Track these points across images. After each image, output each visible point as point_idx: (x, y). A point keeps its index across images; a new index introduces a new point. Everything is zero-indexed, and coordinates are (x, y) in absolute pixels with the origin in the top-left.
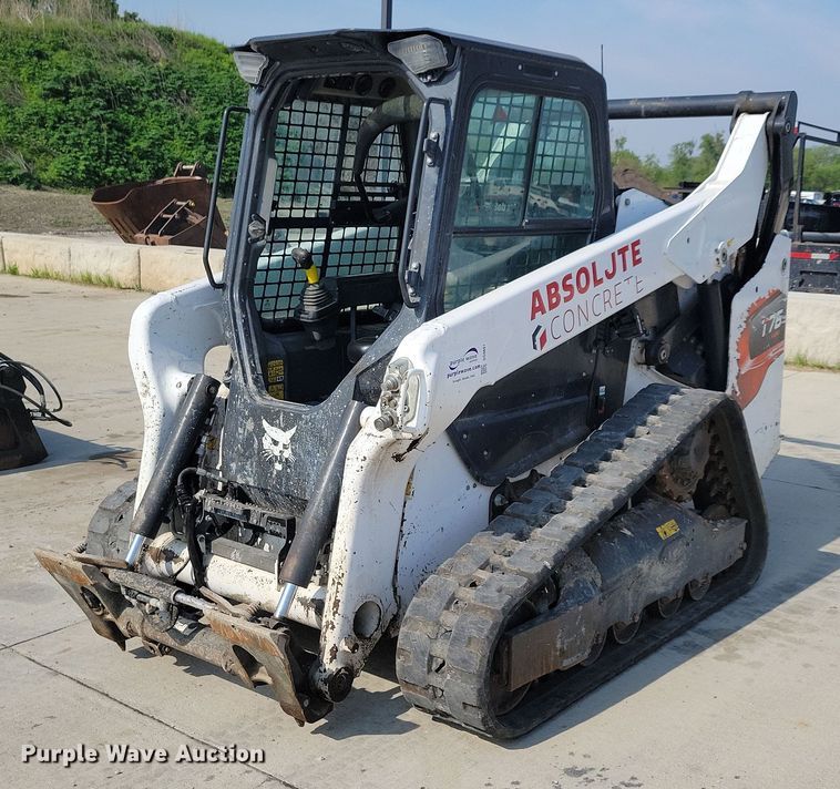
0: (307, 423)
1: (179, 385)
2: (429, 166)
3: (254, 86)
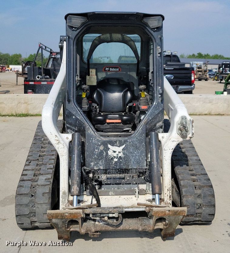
0: (130, 143)
1: (67, 138)
2: (159, 57)
3: (75, 28)
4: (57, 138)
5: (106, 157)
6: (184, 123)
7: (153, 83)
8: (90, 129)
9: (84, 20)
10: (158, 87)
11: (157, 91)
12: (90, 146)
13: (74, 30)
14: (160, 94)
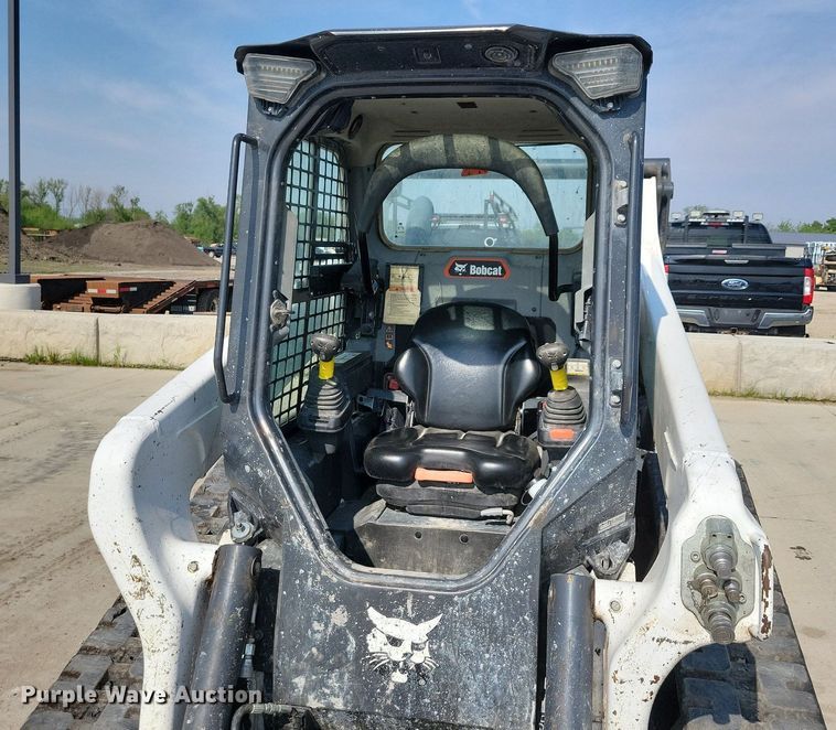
0: (463, 608)
1: (194, 567)
2: (618, 226)
3: (276, 106)
4: (137, 571)
5: (357, 659)
6: (722, 561)
7: (590, 342)
8: (302, 527)
9: (308, 72)
10: (608, 359)
11: (603, 375)
12: (293, 603)
13: (270, 116)
14: (615, 393)
